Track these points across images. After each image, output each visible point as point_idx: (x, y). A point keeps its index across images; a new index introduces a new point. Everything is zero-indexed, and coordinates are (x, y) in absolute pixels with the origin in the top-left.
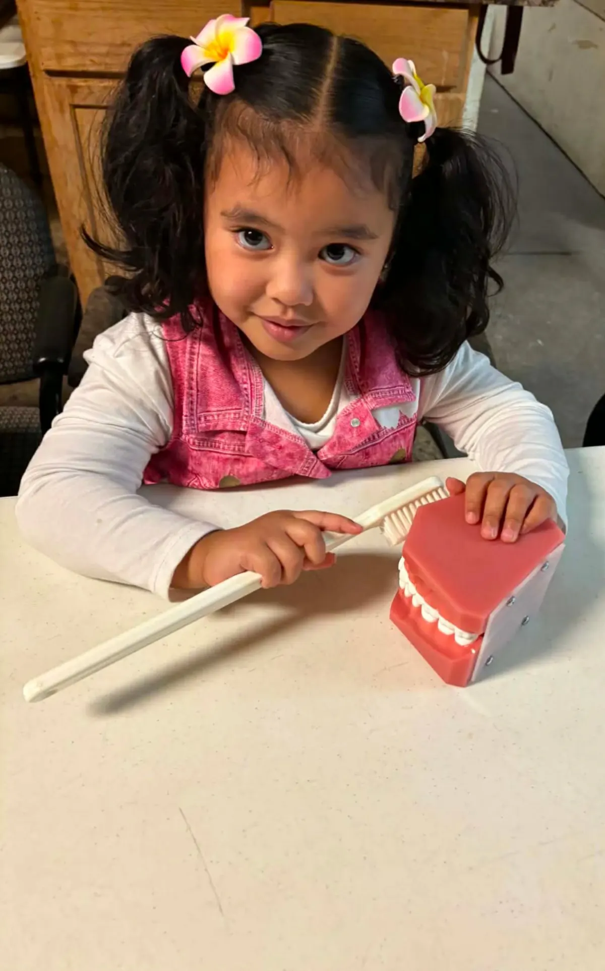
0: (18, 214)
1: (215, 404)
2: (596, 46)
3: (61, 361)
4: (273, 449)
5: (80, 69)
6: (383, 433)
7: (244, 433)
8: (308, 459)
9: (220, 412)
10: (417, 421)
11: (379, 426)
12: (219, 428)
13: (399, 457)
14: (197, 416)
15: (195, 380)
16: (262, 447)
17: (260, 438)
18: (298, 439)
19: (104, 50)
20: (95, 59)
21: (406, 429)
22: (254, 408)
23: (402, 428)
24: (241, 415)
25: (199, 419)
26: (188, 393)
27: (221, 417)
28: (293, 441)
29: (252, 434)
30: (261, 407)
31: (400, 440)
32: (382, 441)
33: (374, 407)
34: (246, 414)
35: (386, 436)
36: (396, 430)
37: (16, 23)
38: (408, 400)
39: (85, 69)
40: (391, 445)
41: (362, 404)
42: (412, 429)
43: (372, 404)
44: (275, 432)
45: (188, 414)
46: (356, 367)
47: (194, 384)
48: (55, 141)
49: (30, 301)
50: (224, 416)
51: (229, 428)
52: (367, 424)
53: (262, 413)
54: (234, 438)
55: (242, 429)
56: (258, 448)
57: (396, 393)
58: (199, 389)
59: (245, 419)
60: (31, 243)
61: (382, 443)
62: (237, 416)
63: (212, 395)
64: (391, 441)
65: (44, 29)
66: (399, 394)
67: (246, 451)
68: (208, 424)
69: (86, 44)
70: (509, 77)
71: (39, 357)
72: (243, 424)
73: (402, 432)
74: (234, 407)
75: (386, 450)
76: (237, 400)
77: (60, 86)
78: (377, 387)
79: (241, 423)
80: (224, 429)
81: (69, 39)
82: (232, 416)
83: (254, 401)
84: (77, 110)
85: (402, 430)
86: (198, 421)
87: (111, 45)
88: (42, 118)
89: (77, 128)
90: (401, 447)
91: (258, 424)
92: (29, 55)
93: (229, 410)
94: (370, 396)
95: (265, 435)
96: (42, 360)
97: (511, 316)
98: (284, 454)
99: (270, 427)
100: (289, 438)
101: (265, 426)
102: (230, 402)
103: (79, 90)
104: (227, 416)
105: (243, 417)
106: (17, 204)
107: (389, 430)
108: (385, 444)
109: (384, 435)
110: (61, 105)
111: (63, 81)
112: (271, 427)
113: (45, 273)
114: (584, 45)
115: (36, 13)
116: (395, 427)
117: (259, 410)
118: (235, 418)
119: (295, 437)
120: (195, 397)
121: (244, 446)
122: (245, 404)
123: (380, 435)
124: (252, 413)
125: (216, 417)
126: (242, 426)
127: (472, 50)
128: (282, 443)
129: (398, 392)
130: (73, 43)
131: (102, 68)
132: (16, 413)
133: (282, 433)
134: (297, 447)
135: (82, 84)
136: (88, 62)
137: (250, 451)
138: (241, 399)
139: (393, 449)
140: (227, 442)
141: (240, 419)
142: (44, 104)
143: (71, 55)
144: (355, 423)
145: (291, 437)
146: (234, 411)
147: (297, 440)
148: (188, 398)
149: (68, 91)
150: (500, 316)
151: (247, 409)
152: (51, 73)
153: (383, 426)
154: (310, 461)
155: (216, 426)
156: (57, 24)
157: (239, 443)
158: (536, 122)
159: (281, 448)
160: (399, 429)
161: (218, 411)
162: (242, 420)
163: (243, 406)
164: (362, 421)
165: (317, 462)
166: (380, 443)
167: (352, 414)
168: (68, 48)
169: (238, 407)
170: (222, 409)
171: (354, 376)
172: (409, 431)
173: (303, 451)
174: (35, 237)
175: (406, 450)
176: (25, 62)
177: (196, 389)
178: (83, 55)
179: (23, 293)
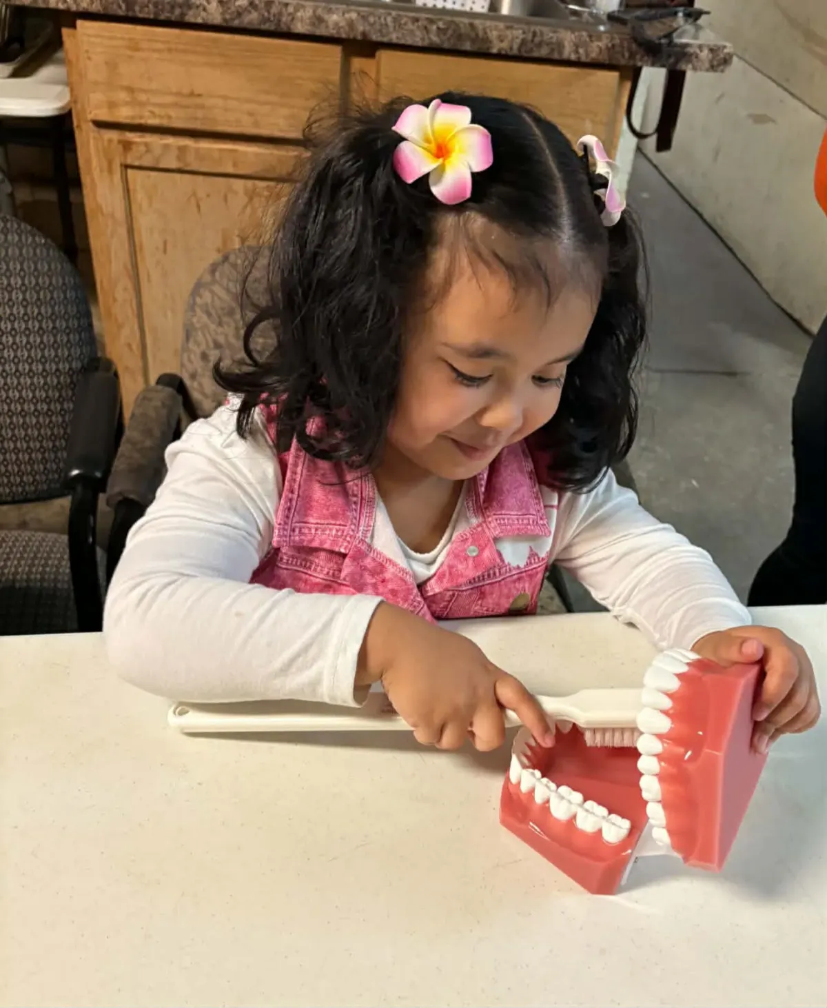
0: (55, 295)
1: (315, 515)
2: (773, 121)
3: (98, 474)
4: (374, 581)
5: (137, 121)
6: (506, 570)
7: (344, 556)
8: (413, 601)
9: (319, 526)
10: (547, 562)
11: (502, 560)
12: (315, 544)
13: (521, 604)
14: (291, 526)
15: (297, 483)
16: (362, 576)
17: (362, 564)
18: (407, 573)
19: (169, 99)
20: (157, 110)
21: (534, 570)
22: (361, 528)
23: (530, 568)
24: (345, 533)
25: (294, 530)
26: (286, 496)
27: (319, 532)
28: (400, 575)
29: (354, 559)
30: (369, 528)
31: (524, 582)
32: (503, 579)
33: (497, 535)
34: (351, 533)
35: (508, 575)
36: (523, 570)
37: (61, 62)
38: (541, 533)
39: (142, 121)
40: (512, 585)
41: (483, 530)
42: (540, 571)
43: (495, 531)
44: (381, 560)
45: (282, 523)
46: (481, 485)
47: (296, 487)
48: (99, 208)
49: (61, 400)
50: (323, 530)
51: (327, 546)
52: (487, 554)
53: (369, 535)
54: (330, 560)
55: (343, 550)
56: (357, 577)
57: (525, 522)
58: (301, 493)
59: (348, 539)
60: (68, 331)
61: (503, 582)
62: (339, 533)
63: (314, 504)
64: (514, 582)
65: (94, 71)
66: (529, 524)
67: (341, 578)
68: (303, 537)
69: (145, 91)
70: (664, 155)
71: (71, 469)
72: (345, 544)
73: (530, 572)
74: (338, 523)
75: (505, 591)
76: (343, 514)
77: (110, 141)
78: (503, 512)
79: (342, 542)
80: (320, 547)
81: (125, 83)
82: (334, 532)
83: (363, 519)
84: (130, 171)
85: (529, 570)
86: (292, 534)
87: (179, 94)
88: (85, 179)
89: (127, 191)
90: (525, 591)
91: (364, 547)
92: (74, 100)
93: (331, 524)
94: (495, 521)
95: (368, 562)
96: (75, 472)
97: (659, 449)
98: (386, 590)
99: (375, 554)
100: (396, 570)
101: (370, 552)
102: (334, 516)
103: (134, 147)
104: (327, 532)
105: (346, 536)
106: (54, 281)
107: (514, 568)
108: (506, 585)
109: (506, 572)
110: (110, 163)
111: (114, 135)
112: (377, 554)
113: (83, 367)
114: (760, 119)
115: (87, 51)
116: (522, 565)
117: (367, 531)
118: (336, 536)
119: (403, 570)
120: (294, 503)
121: (340, 571)
122: (352, 521)
123: (502, 572)
124: (357, 533)
125: (313, 531)
126: (343, 547)
127: (621, 122)
128: (388, 575)
129: (529, 521)
130: (130, 90)
131: (165, 123)
132: (34, 539)
133: (388, 563)
134: (404, 584)
135: (138, 140)
136: (147, 114)
137: (347, 579)
138: (349, 514)
139: (514, 592)
140: (321, 563)
141: (343, 537)
142: (89, 162)
143: (127, 103)
144: (472, 551)
145: (398, 570)
146: (337, 527)
147: (405, 575)
148: (286, 503)
149: (120, 147)
150: (644, 449)
151: (353, 527)
152: (100, 125)
153: (506, 562)
154: (415, 604)
155: (311, 541)
156: (112, 65)
157: (335, 566)
158: (696, 211)
159: (383, 581)
160: (527, 569)
161: (317, 524)
162: (345, 539)
163: (350, 523)
164: (481, 550)
165: (424, 605)
166: (500, 581)
167: (470, 540)
168: (123, 96)
169: (342, 523)
170: (322, 522)
171: (477, 495)
172: (537, 573)
173: (408, 589)
174: (74, 323)
175: (530, 597)
176: (69, 108)
177: (296, 493)
178: (142, 104)
179: (53, 391)
